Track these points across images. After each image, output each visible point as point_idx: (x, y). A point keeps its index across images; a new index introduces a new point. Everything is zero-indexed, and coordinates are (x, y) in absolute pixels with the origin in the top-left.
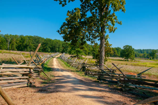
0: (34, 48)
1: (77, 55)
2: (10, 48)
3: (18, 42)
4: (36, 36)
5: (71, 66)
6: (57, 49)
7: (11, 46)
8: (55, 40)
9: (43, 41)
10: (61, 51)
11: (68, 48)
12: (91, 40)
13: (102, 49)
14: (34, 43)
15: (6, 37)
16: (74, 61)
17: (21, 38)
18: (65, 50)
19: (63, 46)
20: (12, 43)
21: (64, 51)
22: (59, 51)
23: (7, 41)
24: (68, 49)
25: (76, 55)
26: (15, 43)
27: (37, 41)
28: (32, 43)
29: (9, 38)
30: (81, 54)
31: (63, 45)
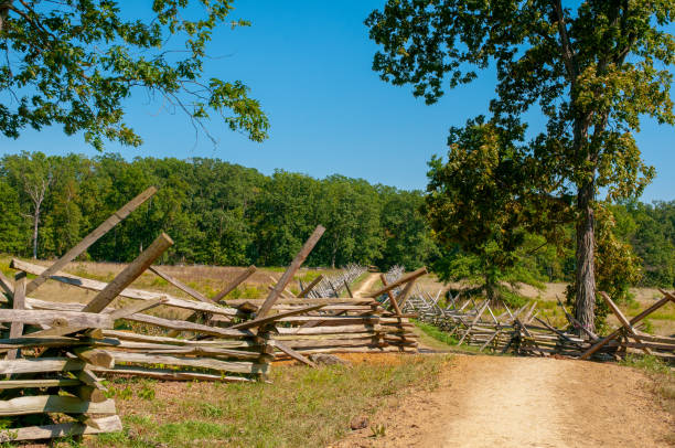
0: (194, 241)
1: (490, 286)
2: (48, 244)
3: (91, 202)
4: (211, 161)
5: (461, 341)
6: (350, 242)
7: (50, 230)
8: (335, 185)
9: (255, 193)
10: (373, 253)
11: (420, 235)
12: (545, 228)
13: (584, 268)
14: (194, 206)
15: (17, 174)
16: (477, 319)
17: (112, 175)
18: (400, 246)
19: (389, 219)
20: (58, 210)
21: (397, 252)
22: (358, 258)
23: (25, 198)
24: (418, 242)
25: (483, 280)
26: (77, 210)
27: (217, 192)
28: (185, 208)
29: (39, 175)
30: (512, 277)
31: (386, 211)
